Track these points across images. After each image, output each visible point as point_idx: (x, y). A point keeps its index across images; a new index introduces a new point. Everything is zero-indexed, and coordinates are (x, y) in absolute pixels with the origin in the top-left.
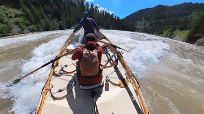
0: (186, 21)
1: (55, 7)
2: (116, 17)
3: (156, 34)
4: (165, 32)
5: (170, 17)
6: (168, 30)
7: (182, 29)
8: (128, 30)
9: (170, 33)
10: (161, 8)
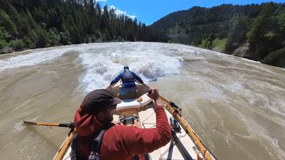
0: (227, 28)
1: (52, 11)
2: (140, 23)
3: (193, 45)
4: (204, 42)
5: (209, 22)
6: (206, 40)
7: (221, 38)
8: (158, 41)
9: (209, 43)
10: (197, 11)
